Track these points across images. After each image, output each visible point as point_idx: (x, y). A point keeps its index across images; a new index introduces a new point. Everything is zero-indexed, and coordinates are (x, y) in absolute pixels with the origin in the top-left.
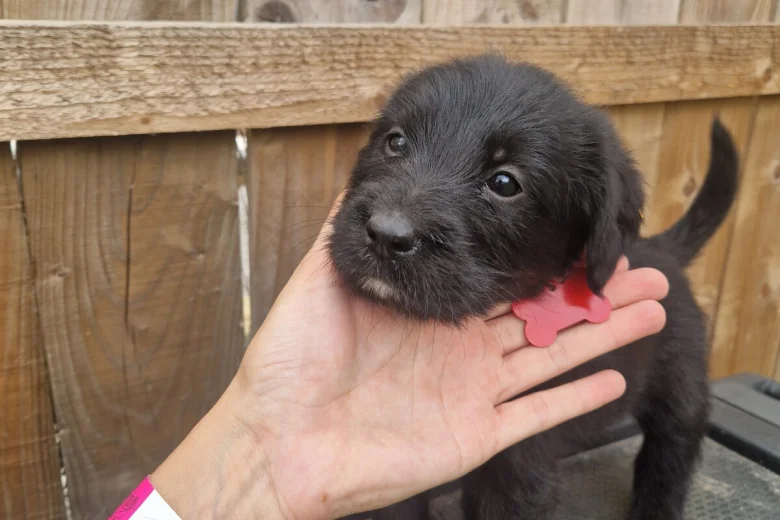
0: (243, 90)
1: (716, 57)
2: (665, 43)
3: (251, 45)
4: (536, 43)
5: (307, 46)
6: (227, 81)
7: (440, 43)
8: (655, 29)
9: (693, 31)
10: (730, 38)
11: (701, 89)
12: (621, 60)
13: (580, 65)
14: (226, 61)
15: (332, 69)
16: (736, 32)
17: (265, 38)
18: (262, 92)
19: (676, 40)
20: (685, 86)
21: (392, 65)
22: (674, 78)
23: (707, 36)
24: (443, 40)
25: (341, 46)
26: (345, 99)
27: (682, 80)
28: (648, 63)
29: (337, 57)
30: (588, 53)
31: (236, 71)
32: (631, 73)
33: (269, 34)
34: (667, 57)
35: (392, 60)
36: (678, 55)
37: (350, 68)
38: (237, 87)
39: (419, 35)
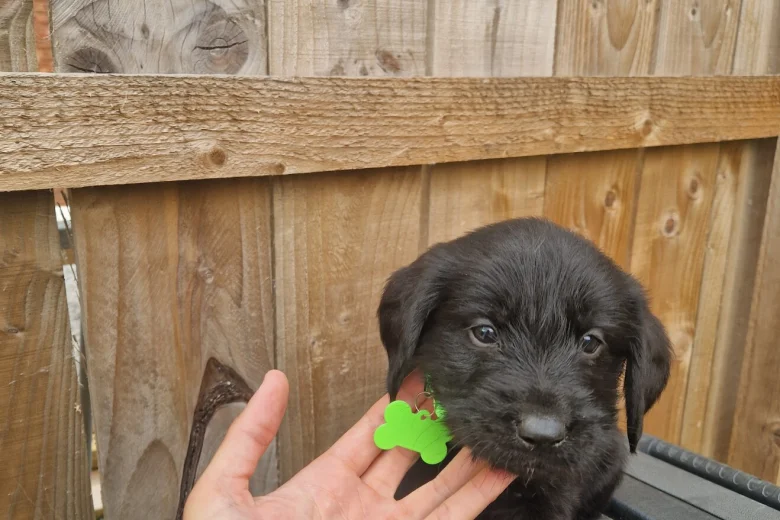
0: (46, 145)
1: (591, 108)
2: (536, 95)
3: (52, 95)
4: (395, 96)
5: (123, 97)
6: (24, 135)
7: (282, 94)
8: (524, 81)
9: (565, 83)
10: (606, 90)
11: (578, 143)
12: (489, 113)
13: (445, 117)
14: (22, 112)
15: (156, 122)
16: (611, 83)
17: (70, 88)
18: (70, 147)
19: (548, 92)
20: (560, 139)
21: (229, 118)
22: (548, 132)
23: (582, 89)
24: (286, 91)
25: (165, 97)
26: (174, 155)
27: (558, 133)
28: (519, 116)
29: (160, 109)
30: (453, 106)
31: (35, 124)
32: (501, 127)
33: (73, 82)
34: (539, 110)
35: (228, 113)
36: (552, 107)
37: (177, 122)
38: (37, 143)
39: (259, 86)
